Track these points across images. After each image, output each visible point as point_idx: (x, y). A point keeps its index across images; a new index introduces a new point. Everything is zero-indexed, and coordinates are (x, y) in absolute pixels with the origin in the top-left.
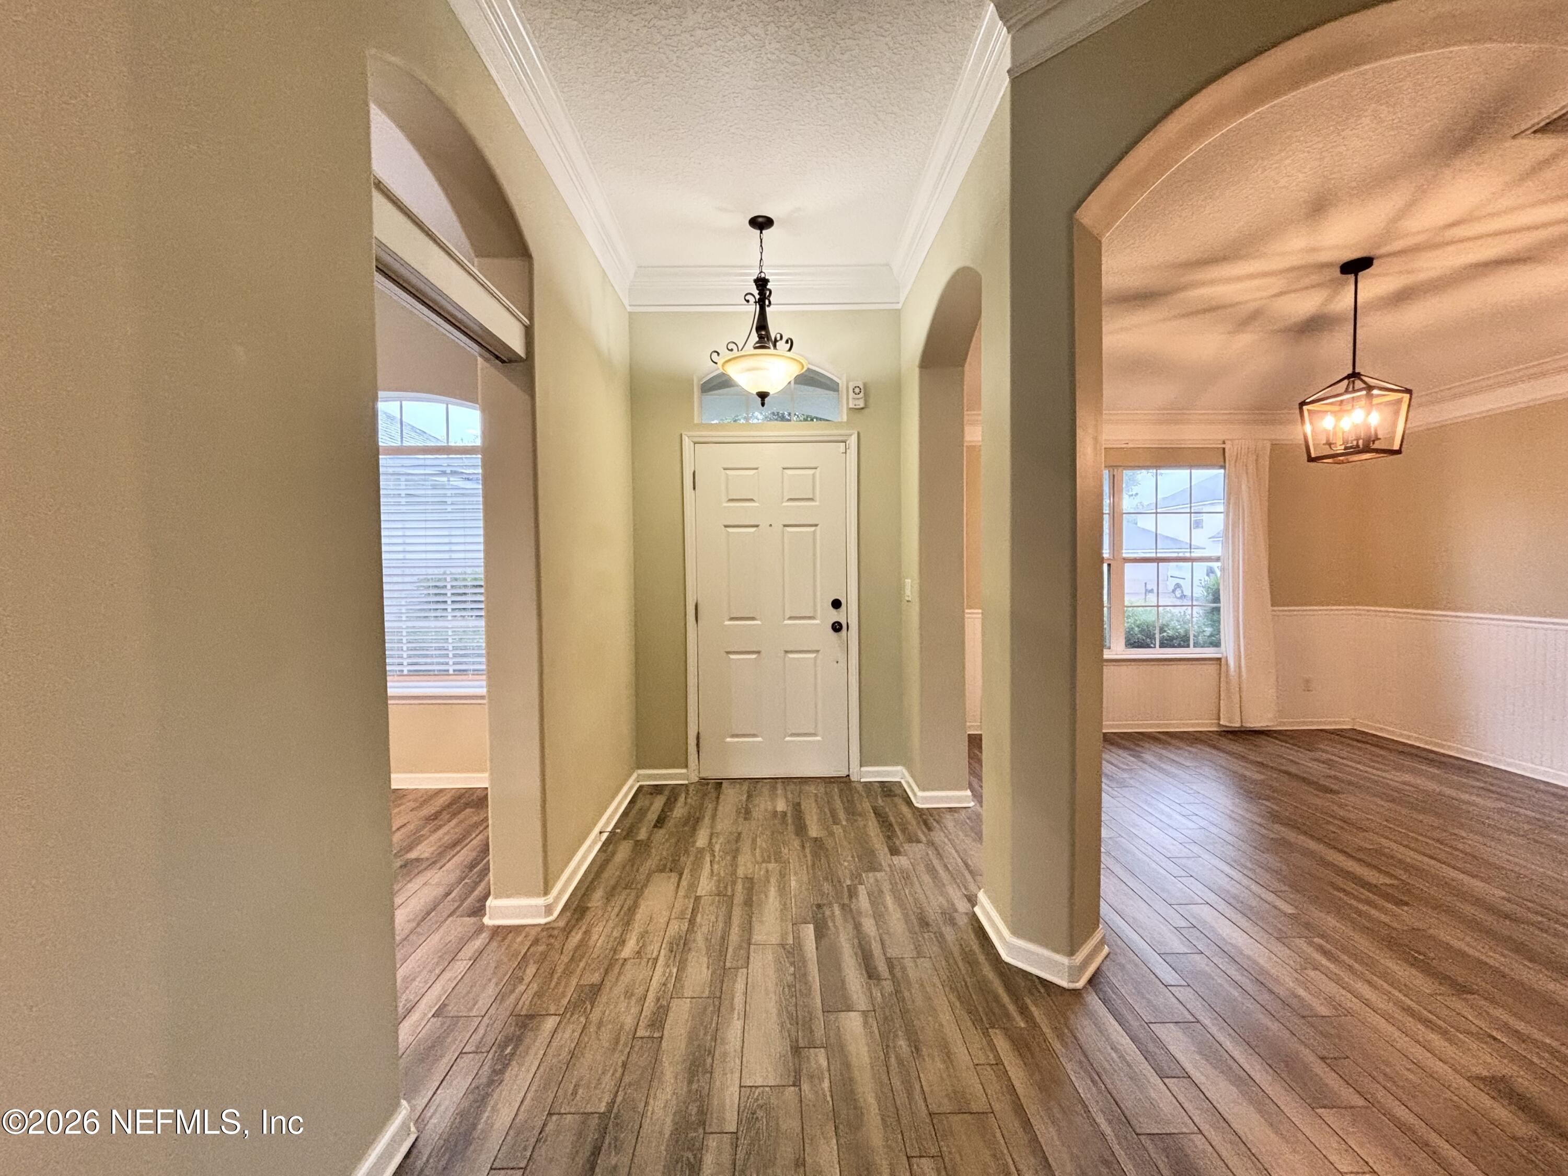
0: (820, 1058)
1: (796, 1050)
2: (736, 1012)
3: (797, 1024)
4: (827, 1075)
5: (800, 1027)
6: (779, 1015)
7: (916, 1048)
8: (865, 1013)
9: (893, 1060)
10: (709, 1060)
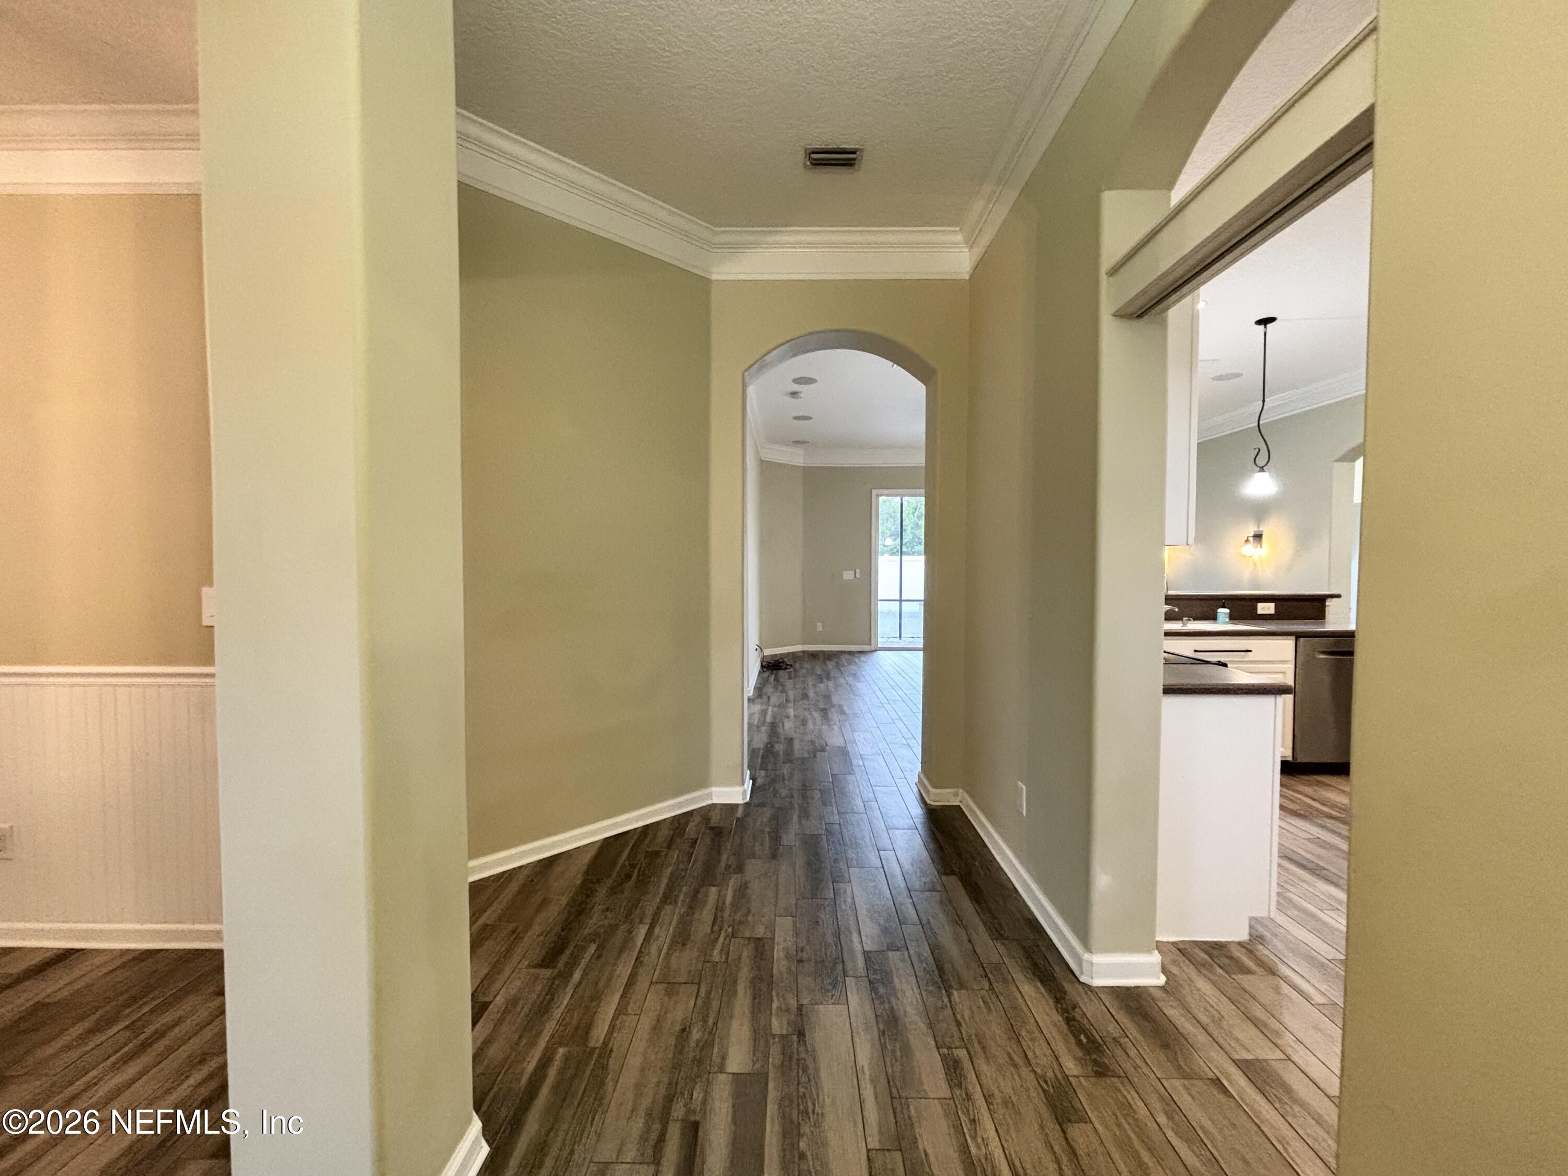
0: (778, 1025)
1: (801, 1034)
2: (867, 1076)
3: (798, 1060)
4: (774, 1012)
5: (795, 1056)
6: (817, 1070)
7: (685, 1031)
8: (722, 1069)
9: (711, 1021)
10: (881, 1026)
